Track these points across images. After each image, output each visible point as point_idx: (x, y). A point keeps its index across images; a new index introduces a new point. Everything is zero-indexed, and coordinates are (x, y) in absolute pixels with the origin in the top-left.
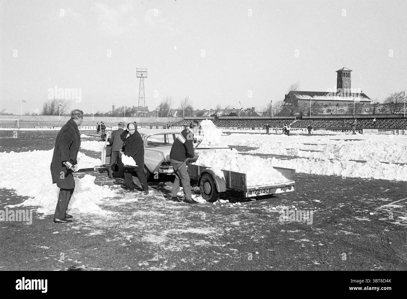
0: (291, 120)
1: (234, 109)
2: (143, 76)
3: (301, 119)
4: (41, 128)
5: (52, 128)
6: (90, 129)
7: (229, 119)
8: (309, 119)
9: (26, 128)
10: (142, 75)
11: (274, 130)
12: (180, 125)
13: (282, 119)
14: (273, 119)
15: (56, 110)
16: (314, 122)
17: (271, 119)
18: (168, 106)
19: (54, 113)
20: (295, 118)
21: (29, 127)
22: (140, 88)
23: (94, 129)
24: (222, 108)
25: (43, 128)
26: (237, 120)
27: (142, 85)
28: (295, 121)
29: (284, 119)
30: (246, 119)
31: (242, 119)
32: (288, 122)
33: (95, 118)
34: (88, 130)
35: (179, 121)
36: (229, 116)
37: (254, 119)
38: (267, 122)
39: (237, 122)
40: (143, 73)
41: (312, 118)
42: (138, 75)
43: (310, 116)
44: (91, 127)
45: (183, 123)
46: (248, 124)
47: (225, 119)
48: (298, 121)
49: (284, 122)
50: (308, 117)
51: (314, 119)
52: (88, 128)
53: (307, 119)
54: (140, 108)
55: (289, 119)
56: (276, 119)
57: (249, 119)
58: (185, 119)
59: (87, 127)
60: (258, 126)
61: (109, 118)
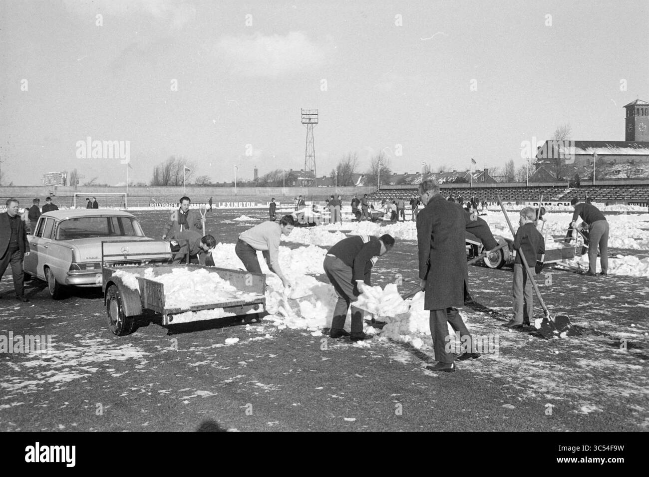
0: (561, 188)
1: (454, 171)
2: (312, 121)
3: (578, 186)
4: (159, 206)
5: (175, 205)
6: (232, 208)
7: (455, 189)
8: (593, 186)
9: (136, 206)
10: (309, 120)
11: (536, 205)
12: (373, 199)
13: (546, 187)
14: (528, 187)
15: (173, 177)
16: (602, 190)
17: (526, 188)
18: (352, 168)
19: (169, 182)
20: (568, 184)
21: (141, 206)
22: (308, 141)
23: (238, 206)
24: (433, 170)
25: (162, 206)
26: (469, 190)
27: (310, 136)
28: (568, 191)
29: (549, 187)
30: (483, 188)
31: (477, 188)
32: (555, 191)
33: (238, 189)
34: (230, 208)
35: (372, 192)
36: (454, 182)
37: (496, 188)
38: (520, 192)
39: (468, 192)
40: (312, 116)
41: (597, 184)
42: (304, 121)
43: (593, 181)
44: (235, 203)
45: (378, 196)
46: (488, 196)
47: (448, 188)
48: (573, 190)
49: (549, 191)
50: (591, 184)
51: (601, 187)
52: (230, 205)
53: (589, 186)
54: (302, 173)
55: (558, 187)
56: (535, 187)
57: (488, 188)
58: (381, 188)
59: (228, 204)
60: (504, 198)
61: (260, 189)
